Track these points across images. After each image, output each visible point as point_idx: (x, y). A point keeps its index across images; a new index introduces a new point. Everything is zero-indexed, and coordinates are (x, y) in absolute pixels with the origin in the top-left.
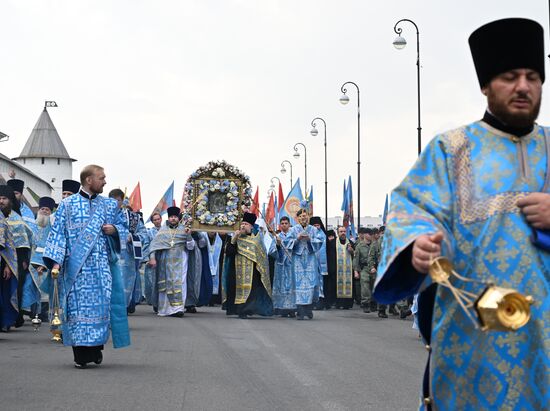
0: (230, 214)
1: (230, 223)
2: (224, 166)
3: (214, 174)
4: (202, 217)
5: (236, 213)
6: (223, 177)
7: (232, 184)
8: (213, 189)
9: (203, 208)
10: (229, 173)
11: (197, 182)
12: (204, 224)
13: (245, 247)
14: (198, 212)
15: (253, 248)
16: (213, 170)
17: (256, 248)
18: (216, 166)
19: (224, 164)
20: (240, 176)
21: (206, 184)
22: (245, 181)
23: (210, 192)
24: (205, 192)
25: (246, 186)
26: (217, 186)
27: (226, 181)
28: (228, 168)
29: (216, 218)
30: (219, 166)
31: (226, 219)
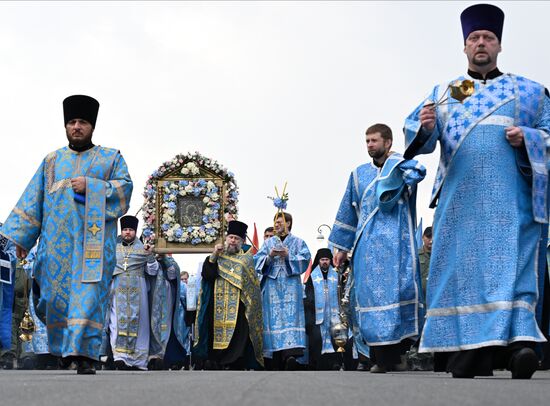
0: (208, 226)
1: (209, 239)
2: (197, 159)
3: (184, 171)
4: (170, 233)
5: (217, 224)
6: (197, 176)
7: (210, 184)
8: (183, 193)
9: (170, 219)
10: (206, 169)
11: (161, 184)
12: (173, 242)
13: (229, 268)
14: (163, 226)
16: (182, 165)
17: (244, 270)
18: (187, 160)
19: (197, 156)
20: (221, 172)
21: (173, 185)
22: (228, 179)
23: (179, 197)
24: (172, 197)
25: (229, 186)
26: (189, 188)
27: (201, 180)
28: (204, 162)
29: (189, 234)
30: (191, 161)
31: (203, 234)
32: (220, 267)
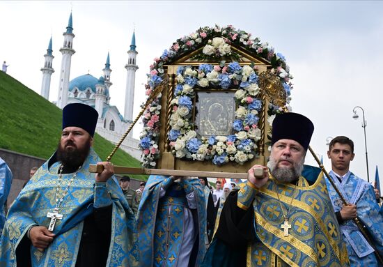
0: (241, 135)
1: (241, 157)
2: (227, 33)
3: (207, 50)
4: (179, 144)
5: (255, 134)
6: (228, 58)
7: (247, 70)
8: (203, 83)
9: (181, 122)
10: (240, 47)
11: (172, 69)
12: (184, 159)
13: (278, 221)
14: (170, 133)
15: (303, 226)
16: (205, 42)
18: (212, 34)
19: (229, 29)
20: (265, 53)
21: (189, 71)
22: (276, 63)
23: (197, 89)
24: (187, 88)
25: (278, 73)
26: (213, 75)
27: (234, 64)
28: (238, 37)
29: (210, 147)
30: (219, 35)
31: (231, 148)
32: (258, 216)
